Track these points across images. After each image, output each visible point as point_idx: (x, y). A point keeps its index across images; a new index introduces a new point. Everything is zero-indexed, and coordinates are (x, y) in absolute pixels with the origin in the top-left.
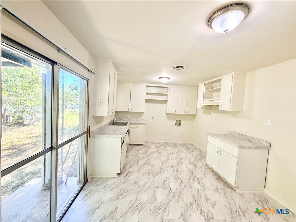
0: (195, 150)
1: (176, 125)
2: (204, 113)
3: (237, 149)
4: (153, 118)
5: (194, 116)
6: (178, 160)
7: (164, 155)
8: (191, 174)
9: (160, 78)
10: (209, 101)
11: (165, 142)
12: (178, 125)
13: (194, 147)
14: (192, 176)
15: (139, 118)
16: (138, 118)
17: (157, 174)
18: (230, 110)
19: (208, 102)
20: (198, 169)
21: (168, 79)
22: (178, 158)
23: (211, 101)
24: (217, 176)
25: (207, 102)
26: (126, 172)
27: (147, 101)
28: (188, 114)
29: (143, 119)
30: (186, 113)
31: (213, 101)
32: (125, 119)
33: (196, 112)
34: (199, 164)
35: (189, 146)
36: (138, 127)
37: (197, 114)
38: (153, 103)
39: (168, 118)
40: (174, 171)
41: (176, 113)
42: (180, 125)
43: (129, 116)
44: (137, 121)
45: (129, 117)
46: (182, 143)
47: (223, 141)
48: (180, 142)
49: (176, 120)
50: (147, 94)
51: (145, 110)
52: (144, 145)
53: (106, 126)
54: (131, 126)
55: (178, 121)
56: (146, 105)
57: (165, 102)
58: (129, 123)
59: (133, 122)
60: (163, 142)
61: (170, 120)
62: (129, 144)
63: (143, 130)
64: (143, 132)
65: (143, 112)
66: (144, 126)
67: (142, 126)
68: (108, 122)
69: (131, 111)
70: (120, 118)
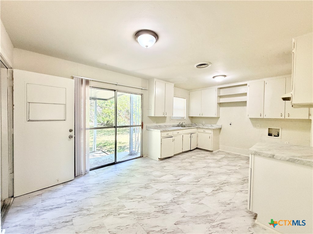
1: (270, 135)
4: (230, 124)
5: (307, 121)
9: (214, 77)
12: (275, 136)
15: (214, 124)
16: (212, 124)
17: (186, 170)
21: (223, 77)
28: (287, 117)
29: (218, 125)
30: (283, 117)
32: (200, 124)
36: (205, 132)
37: (311, 119)
39: (255, 125)
41: (262, 117)
42: (278, 135)
45: (204, 123)
49: (269, 129)
50: (220, 97)
51: (216, 115)
52: (214, 152)
53: (169, 126)
54: (199, 130)
55: (274, 130)
56: (222, 109)
57: (244, 103)
58: (197, 128)
59: (200, 127)
60: (244, 155)
61: (257, 127)
62: (197, 148)
63: (210, 135)
64: (211, 138)
65: (214, 116)
66: (212, 132)
67: (210, 131)
68: (174, 124)
69: (202, 116)
70: (195, 124)
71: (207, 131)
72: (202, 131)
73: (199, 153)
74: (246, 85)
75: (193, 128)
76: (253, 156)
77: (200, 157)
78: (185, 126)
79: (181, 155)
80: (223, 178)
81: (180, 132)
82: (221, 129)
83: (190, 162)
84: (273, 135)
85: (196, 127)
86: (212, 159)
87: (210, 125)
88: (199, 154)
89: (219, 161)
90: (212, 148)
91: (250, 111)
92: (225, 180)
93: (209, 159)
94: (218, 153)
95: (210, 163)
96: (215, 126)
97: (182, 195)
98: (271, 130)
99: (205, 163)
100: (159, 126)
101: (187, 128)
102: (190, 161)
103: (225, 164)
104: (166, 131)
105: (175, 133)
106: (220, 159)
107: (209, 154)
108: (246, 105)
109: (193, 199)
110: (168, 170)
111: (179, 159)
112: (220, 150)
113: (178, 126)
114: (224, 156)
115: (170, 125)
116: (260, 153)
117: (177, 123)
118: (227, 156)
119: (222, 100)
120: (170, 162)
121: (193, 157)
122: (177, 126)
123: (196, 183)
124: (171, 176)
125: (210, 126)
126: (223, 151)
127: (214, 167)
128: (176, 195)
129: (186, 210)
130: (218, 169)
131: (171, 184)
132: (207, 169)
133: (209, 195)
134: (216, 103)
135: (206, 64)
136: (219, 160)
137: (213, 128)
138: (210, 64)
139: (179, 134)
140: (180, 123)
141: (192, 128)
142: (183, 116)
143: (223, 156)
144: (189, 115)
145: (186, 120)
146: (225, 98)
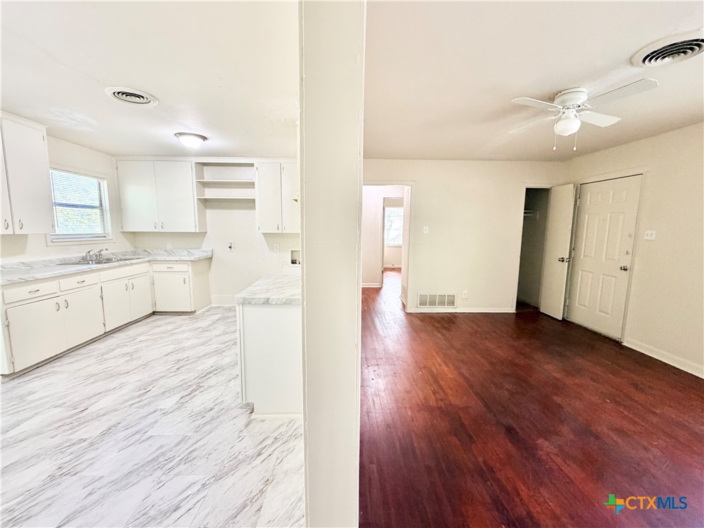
1: (293, 262)
4: (230, 247)
9: (177, 135)
15: (195, 248)
16: (191, 248)
21: (201, 140)
27: (206, 203)
29: (204, 251)
32: (160, 251)
36: (172, 270)
39: (271, 247)
41: (280, 232)
43: (171, 244)
49: (292, 251)
51: (197, 227)
52: (197, 313)
53: (45, 266)
54: (157, 267)
56: (210, 213)
57: (250, 203)
58: (149, 261)
59: (158, 258)
61: (275, 250)
62: (154, 313)
63: (186, 277)
64: (187, 281)
65: (193, 231)
66: (190, 268)
67: (184, 267)
68: (66, 256)
69: (162, 231)
70: (145, 251)
71: (177, 267)
72: (164, 267)
73: (159, 323)
74: (252, 165)
75: (136, 263)
76: (241, 306)
77: (160, 333)
78: (109, 260)
79: (101, 341)
80: (209, 363)
81: (89, 278)
82: (211, 258)
83: (128, 353)
84: (298, 262)
85: (147, 259)
86: (190, 330)
88: (160, 326)
89: (206, 330)
90: (192, 306)
92: (212, 367)
93: (183, 332)
94: (209, 313)
95: (185, 341)
96: (198, 254)
97: (92, 444)
98: (294, 253)
99: (171, 344)
101: (116, 264)
102: (129, 349)
103: (218, 333)
105: (71, 282)
106: (210, 325)
107: (184, 319)
108: (254, 208)
109: (124, 440)
110: (48, 396)
111: (92, 356)
112: (213, 305)
113: (84, 261)
114: (221, 315)
115: (50, 261)
116: (250, 299)
117: (80, 253)
118: (226, 315)
119: (210, 193)
120: (55, 373)
121: (141, 338)
122: (79, 263)
123: (139, 399)
124: (59, 409)
125: (186, 253)
126: (219, 307)
127: (193, 347)
128: (71, 453)
129: (101, 475)
130: (203, 347)
131: (52, 435)
132: (175, 356)
133: (169, 412)
134: (196, 200)
135: (143, 97)
136: (207, 327)
137: (192, 259)
138: (154, 101)
139: (83, 285)
140: (91, 253)
141: (132, 264)
143: (217, 317)
144: (122, 228)
145: (114, 241)
146: (215, 189)
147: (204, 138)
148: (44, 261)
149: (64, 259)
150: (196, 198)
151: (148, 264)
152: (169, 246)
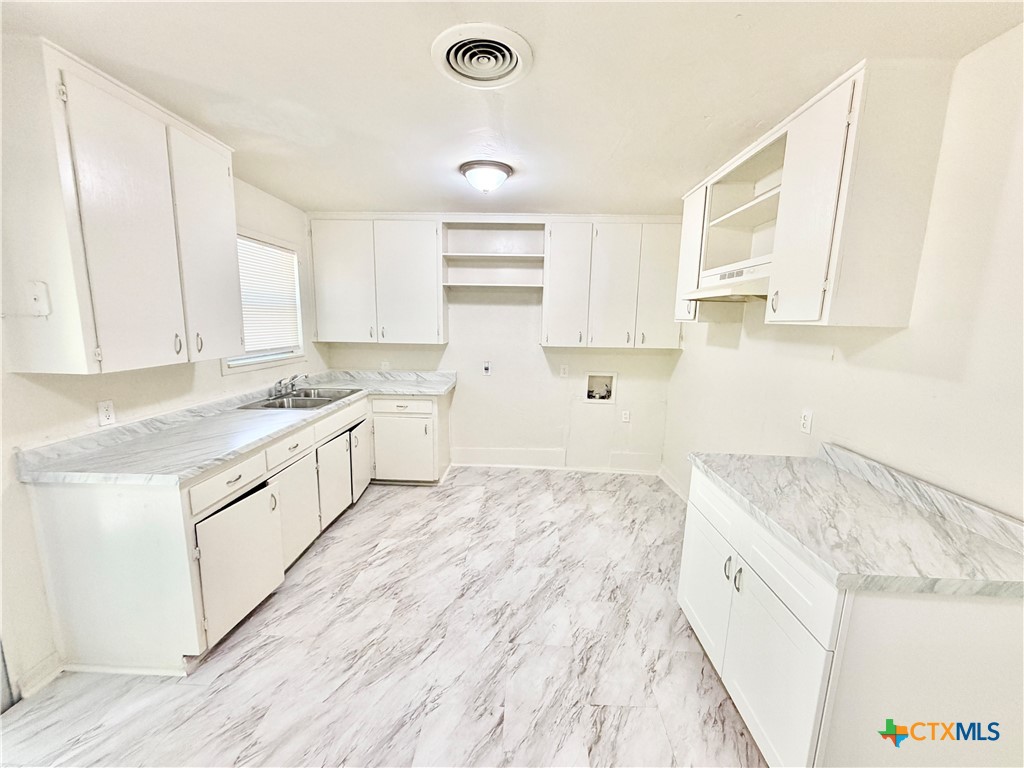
0: (663, 511)
1: (590, 395)
2: (711, 341)
3: (832, 593)
4: (486, 369)
5: (672, 355)
6: (550, 571)
7: (498, 543)
8: (577, 668)
9: (465, 167)
10: (723, 277)
11: (542, 468)
12: (603, 398)
13: (661, 496)
14: (575, 683)
15: (427, 370)
16: (421, 371)
17: (395, 662)
18: (824, 322)
19: (717, 281)
20: (631, 632)
21: (502, 174)
22: (559, 558)
23: (731, 275)
24: (718, 689)
25: (714, 285)
26: (247, 648)
27: (452, 293)
28: (639, 345)
29: (443, 375)
30: (630, 345)
31: (740, 273)
32: (370, 374)
33: (681, 337)
34: (650, 598)
35: (640, 492)
36: (406, 411)
37: (683, 348)
38: (480, 302)
39: (555, 369)
40: (492, 647)
41: (583, 345)
42: (607, 395)
43: (387, 363)
44: (418, 383)
46: (618, 472)
47: (752, 513)
48: (608, 470)
49: (590, 377)
50: (450, 261)
51: (441, 335)
52: (442, 481)
53: (223, 413)
54: (379, 405)
55: (598, 379)
57: (534, 295)
58: (369, 396)
59: (384, 391)
60: (532, 467)
61: (562, 375)
62: (372, 482)
63: (428, 422)
64: (429, 431)
65: (434, 342)
66: (436, 407)
67: (425, 406)
68: (248, 392)
69: (382, 341)
70: (347, 373)
71: (413, 406)
72: (390, 405)
74: (541, 227)
82: (455, 387)
84: (597, 396)
85: (365, 392)
87: (415, 377)
91: (551, 322)
94: (457, 481)
96: (434, 380)
98: (592, 380)
100: (145, 424)
104: (224, 463)
108: (540, 302)
115: (228, 403)
117: (265, 383)
119: (458, 277)
122: (269, 404)
125: (413, 377)
134: (441, 288)
137: (436, 391)
139: (296, 452)
140: (283, 383)
142: (289, 343)
144: (316, 334)
145: (305, 359)
146: (475, 270)
147: (509, 170)
148: (220, 404)
149: (245, 395)
150: (441, 284)
151: (365, 400)
152: (385, 366)
